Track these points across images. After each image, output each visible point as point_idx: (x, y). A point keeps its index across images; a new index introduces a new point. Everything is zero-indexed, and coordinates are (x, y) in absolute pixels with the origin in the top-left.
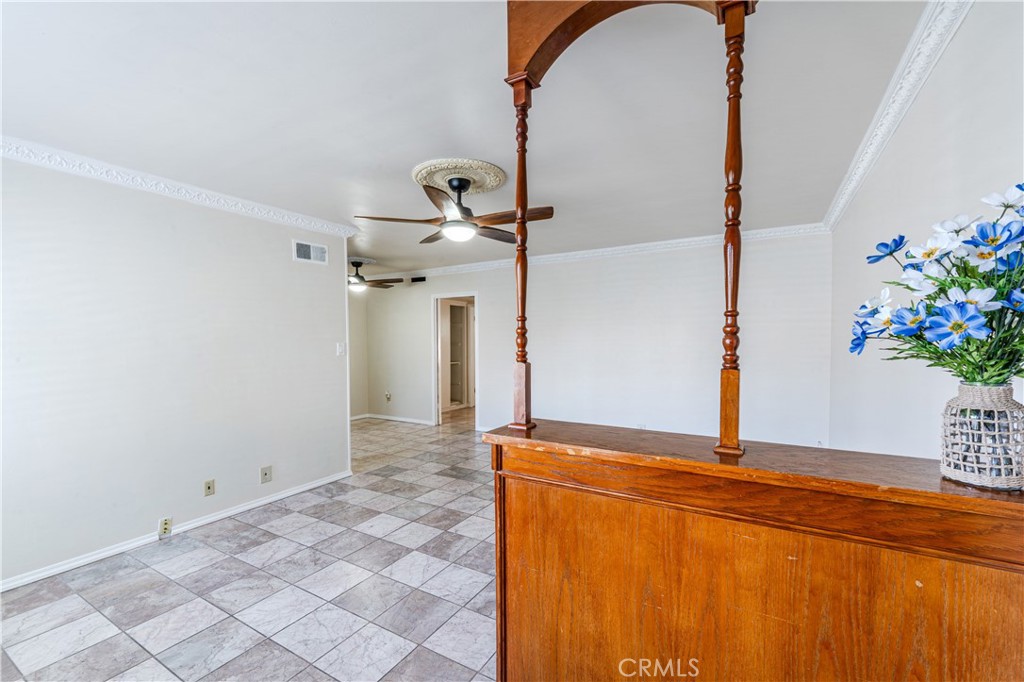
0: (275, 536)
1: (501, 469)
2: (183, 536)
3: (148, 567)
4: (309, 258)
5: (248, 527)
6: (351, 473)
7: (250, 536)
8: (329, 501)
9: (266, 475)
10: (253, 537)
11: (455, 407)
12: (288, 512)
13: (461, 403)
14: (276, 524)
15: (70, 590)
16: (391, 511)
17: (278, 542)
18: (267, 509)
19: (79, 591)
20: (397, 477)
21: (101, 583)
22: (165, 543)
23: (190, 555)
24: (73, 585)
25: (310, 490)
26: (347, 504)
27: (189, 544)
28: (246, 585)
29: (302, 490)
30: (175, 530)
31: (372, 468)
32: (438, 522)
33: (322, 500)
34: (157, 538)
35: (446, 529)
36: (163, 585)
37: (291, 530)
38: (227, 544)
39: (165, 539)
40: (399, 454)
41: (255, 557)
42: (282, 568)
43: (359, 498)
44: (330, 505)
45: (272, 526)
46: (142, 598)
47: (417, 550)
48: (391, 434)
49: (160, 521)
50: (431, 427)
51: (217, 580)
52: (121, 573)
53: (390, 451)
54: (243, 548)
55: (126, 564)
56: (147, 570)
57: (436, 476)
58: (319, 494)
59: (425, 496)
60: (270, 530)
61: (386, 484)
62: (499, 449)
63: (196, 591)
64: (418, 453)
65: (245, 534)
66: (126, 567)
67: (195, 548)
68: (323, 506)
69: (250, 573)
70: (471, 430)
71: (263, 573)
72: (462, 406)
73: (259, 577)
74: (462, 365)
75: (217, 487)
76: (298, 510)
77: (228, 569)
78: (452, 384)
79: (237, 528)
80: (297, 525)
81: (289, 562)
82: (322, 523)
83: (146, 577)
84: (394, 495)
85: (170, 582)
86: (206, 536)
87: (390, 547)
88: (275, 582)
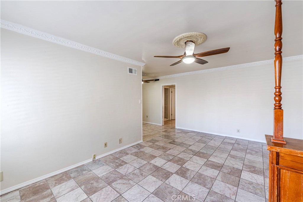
0: (126, 163)
1: (278, 165)
2: (99, 160)
3: (91, 171)
4: (132, 73)
5: (117, 158)
6: (142, 141)
7: (119, 162)
8: (139, 151)
9: (120, 141)
10: (120, 163)
11: (166, 120)
12: (127, 154)
13: (167, 118)
14: (125, 158)
15: (71, 177)
16: (160, 156)
17: (128, 165)
18: (121, 152)
19: (74, 178)
20: (157, 143)
21: (79, 175)
22: (95, 162)
23: (102, 168)
24: (72, 175)
25: (132, 146)
26: (145, 152)
27: (101, 163)
28: (122, 182)
29: (129, 146)
30: (97, 158)
31: (148, 140)
32: (178, 162)
33: (136, 150)
34: (92, 160)
35: (182, 165)
36: (97, 179)
37: (130, 161)
38: (112, 164)
39: (94, 161)
40: (154, 135)
41: (122, 170)
42: (131, 176)
43: (148, 150)
44: (140, 152)
45: (124, 159)
46: (92, 184)
47: (175, 173)
48: (149, 128)
49: (93, 155)
50: (161, 126)
51: (113, 179)
52: (84, 172)
53: (151, 134)
54: (118, 167)
55: (85, 169)
56: (91, 172)
57: (169, 144)
58: (135, 148)
59: (169, 151)
60: (124, 160)
61: (154, 145)
62: (278, 154)
63: (107, 182)
64: (160, 135)
65: (117, 161)
66: (85, 170)
67: (103, 165)
68: (137, 152)
69: (122, 177)
70: (174, 128)
71: (126, 178)
72: (168, 119)
73: (125, 179)
74: (167, 107)
75: (108, 145)
76: (130, 153)
77: (115, 175)
78: (165, 113)
79: (114, 159)
80: (132, 159)
81: (133, 174)
82: (139, 159)
83: (91, 175)
84: (158, 150)
85: (98, 178)
86: (106, 161)
87: (166, 172)
88: (131, 182)
